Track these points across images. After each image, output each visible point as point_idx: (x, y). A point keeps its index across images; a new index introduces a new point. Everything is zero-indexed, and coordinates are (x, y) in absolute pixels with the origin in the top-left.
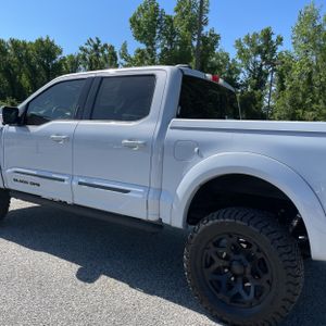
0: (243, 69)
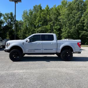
0: (6, 22)
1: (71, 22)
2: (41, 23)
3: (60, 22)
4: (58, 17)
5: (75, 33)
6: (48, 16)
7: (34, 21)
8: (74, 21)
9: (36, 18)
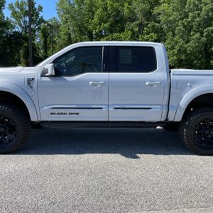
0: (17, 26)
1: (189, 22)
2: (107, 25)
3: (159, 22)
4: (152, 8)
5: (200, 52)
6: (126, 5)
7: (87, 21)
8: (198, 19)
9: (93, 13)
